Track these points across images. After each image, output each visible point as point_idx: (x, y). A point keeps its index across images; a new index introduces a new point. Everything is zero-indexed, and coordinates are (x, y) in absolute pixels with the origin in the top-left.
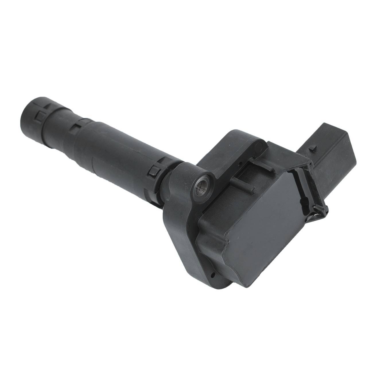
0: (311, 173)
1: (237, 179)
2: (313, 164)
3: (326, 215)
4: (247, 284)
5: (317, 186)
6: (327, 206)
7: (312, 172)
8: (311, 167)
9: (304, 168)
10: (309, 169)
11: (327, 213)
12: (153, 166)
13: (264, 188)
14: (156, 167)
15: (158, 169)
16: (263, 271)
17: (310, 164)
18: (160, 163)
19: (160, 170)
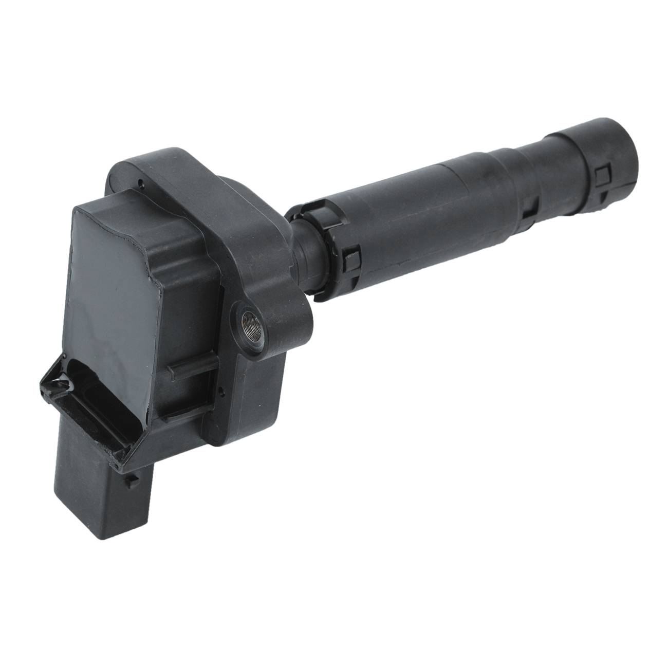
0: (107, 452)
1: (210, 370)
2: (114, 468)
3: (40, 388)
4: (79, 212)
5: (85, 433)
6: (49, 403)
7: (107, 454)
8: (114, 463)
9: (122, 453)
10: (114, 458)
11: (42, 393)
12: (360, 267)
13: (158, 387)
14: (355, 269)
15: (348, 270)
16: (71, 247)
17: (117, 467)
18: (354, 278)
19: (344, 270)
